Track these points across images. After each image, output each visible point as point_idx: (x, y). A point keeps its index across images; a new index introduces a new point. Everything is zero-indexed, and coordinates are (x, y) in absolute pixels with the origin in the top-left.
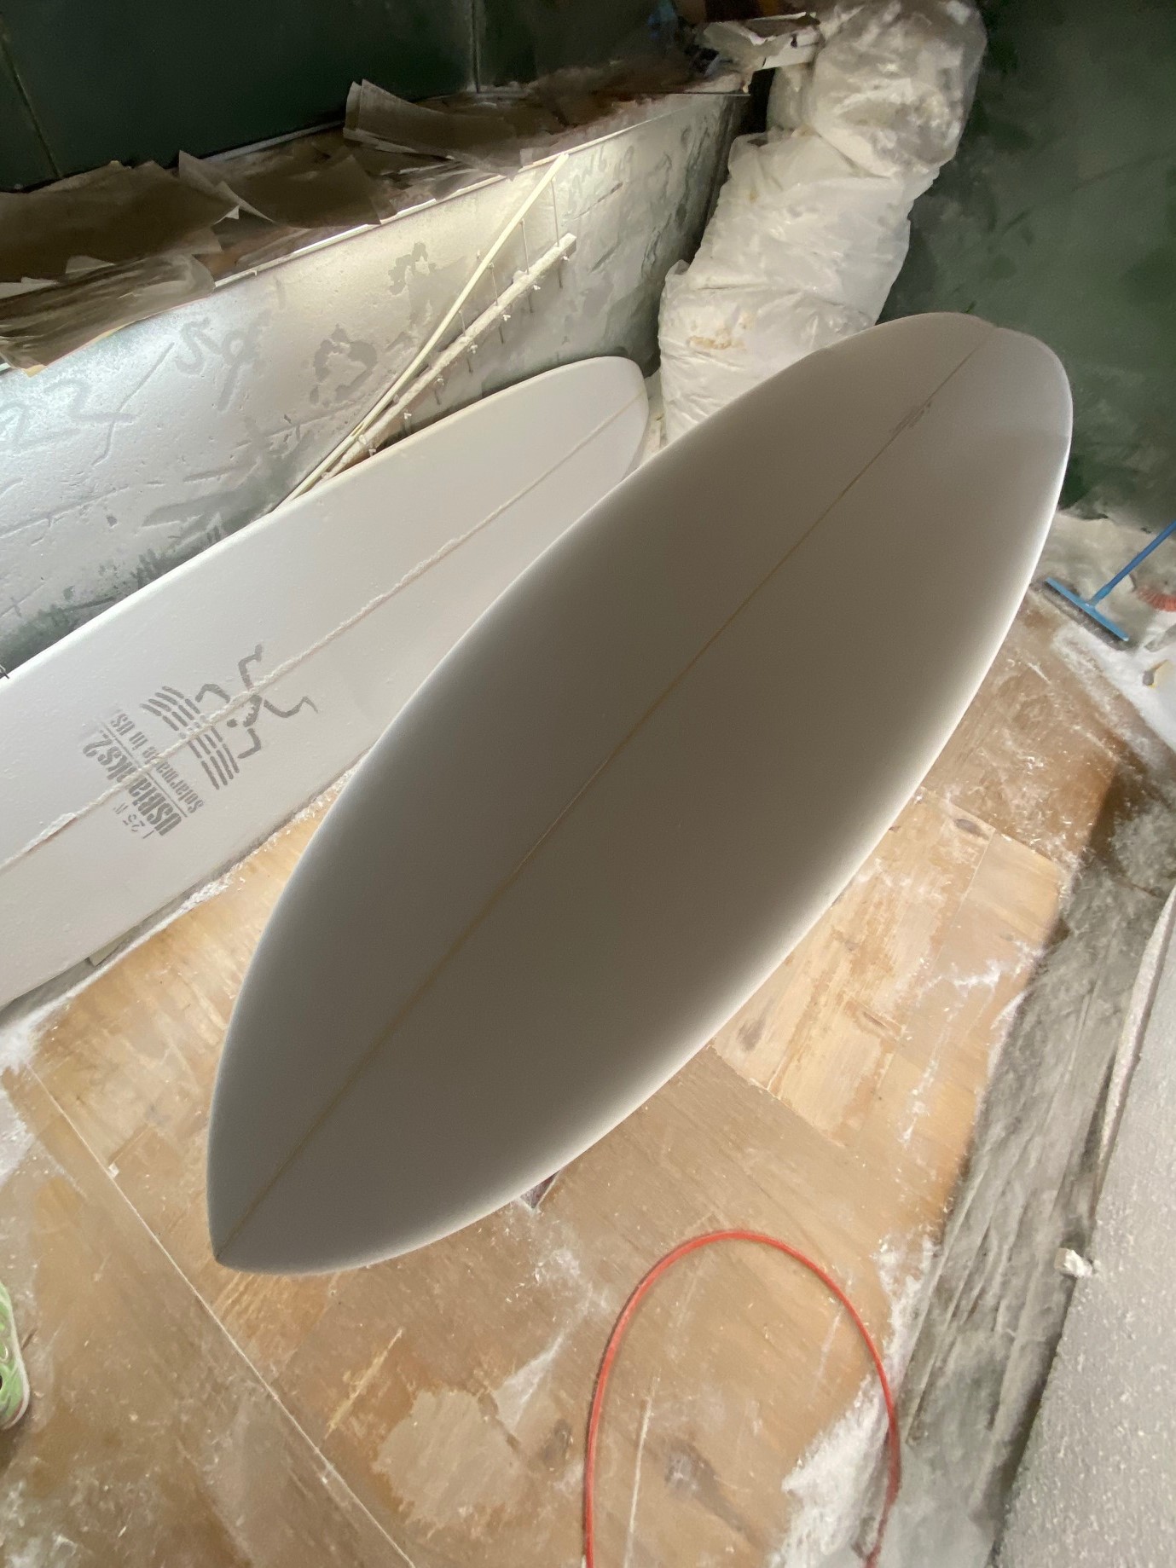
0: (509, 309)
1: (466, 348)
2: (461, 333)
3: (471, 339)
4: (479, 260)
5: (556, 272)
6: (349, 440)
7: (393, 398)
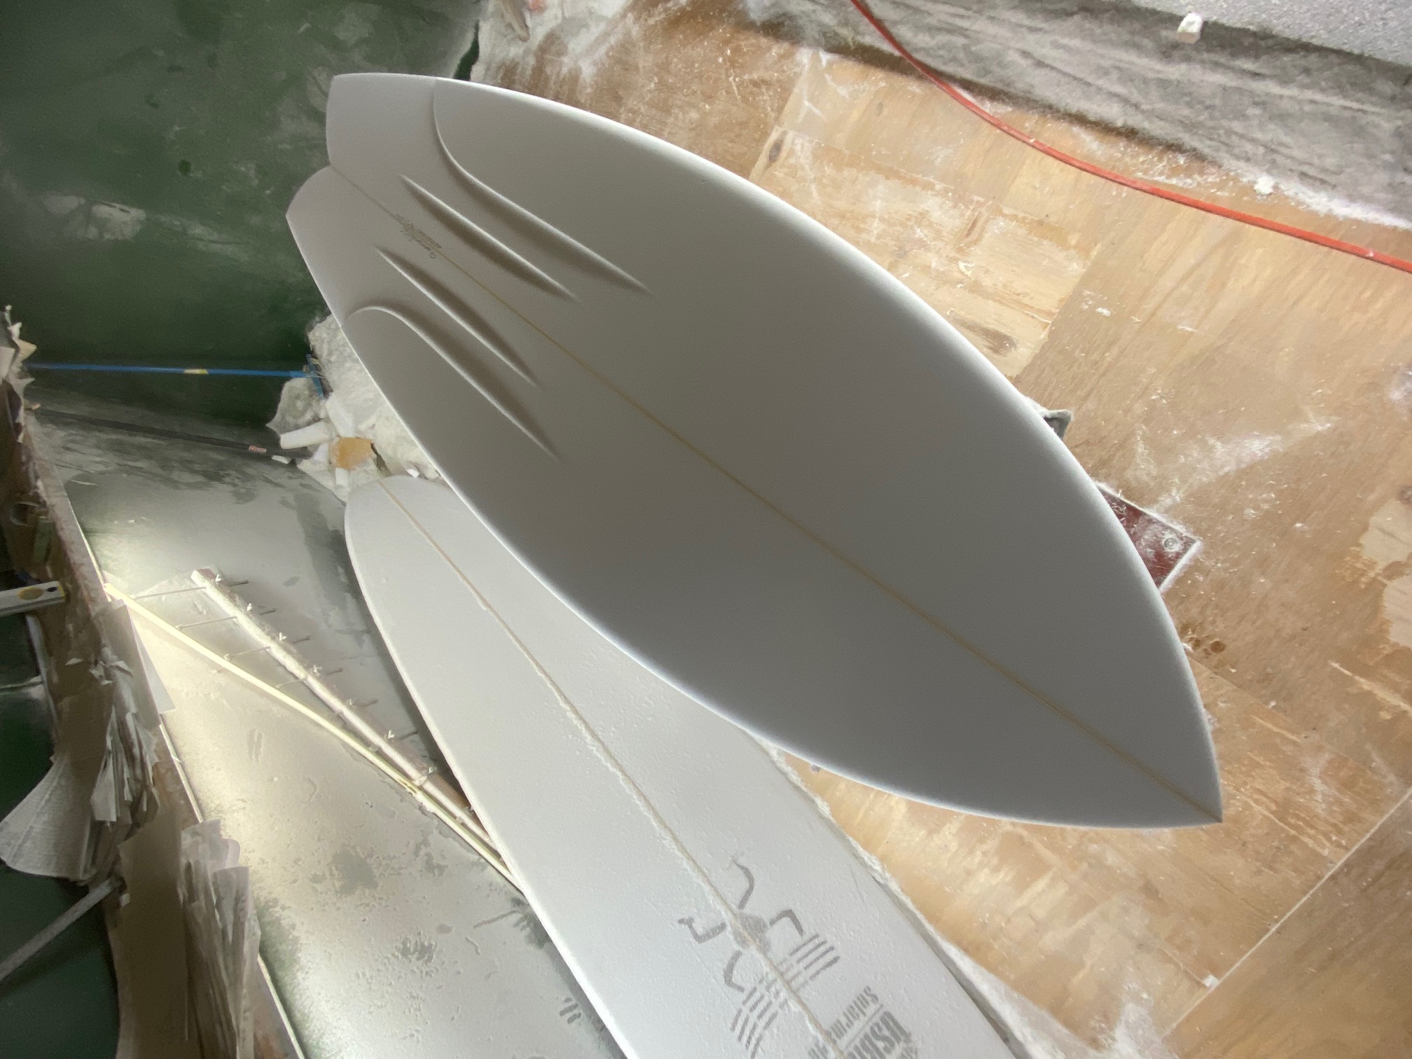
0: (274, 637)
1: (316, 677)
3: (307, 672)
4: (221, 670)
5: (235, 587)
6: (420, 797)
7: (370, 748)
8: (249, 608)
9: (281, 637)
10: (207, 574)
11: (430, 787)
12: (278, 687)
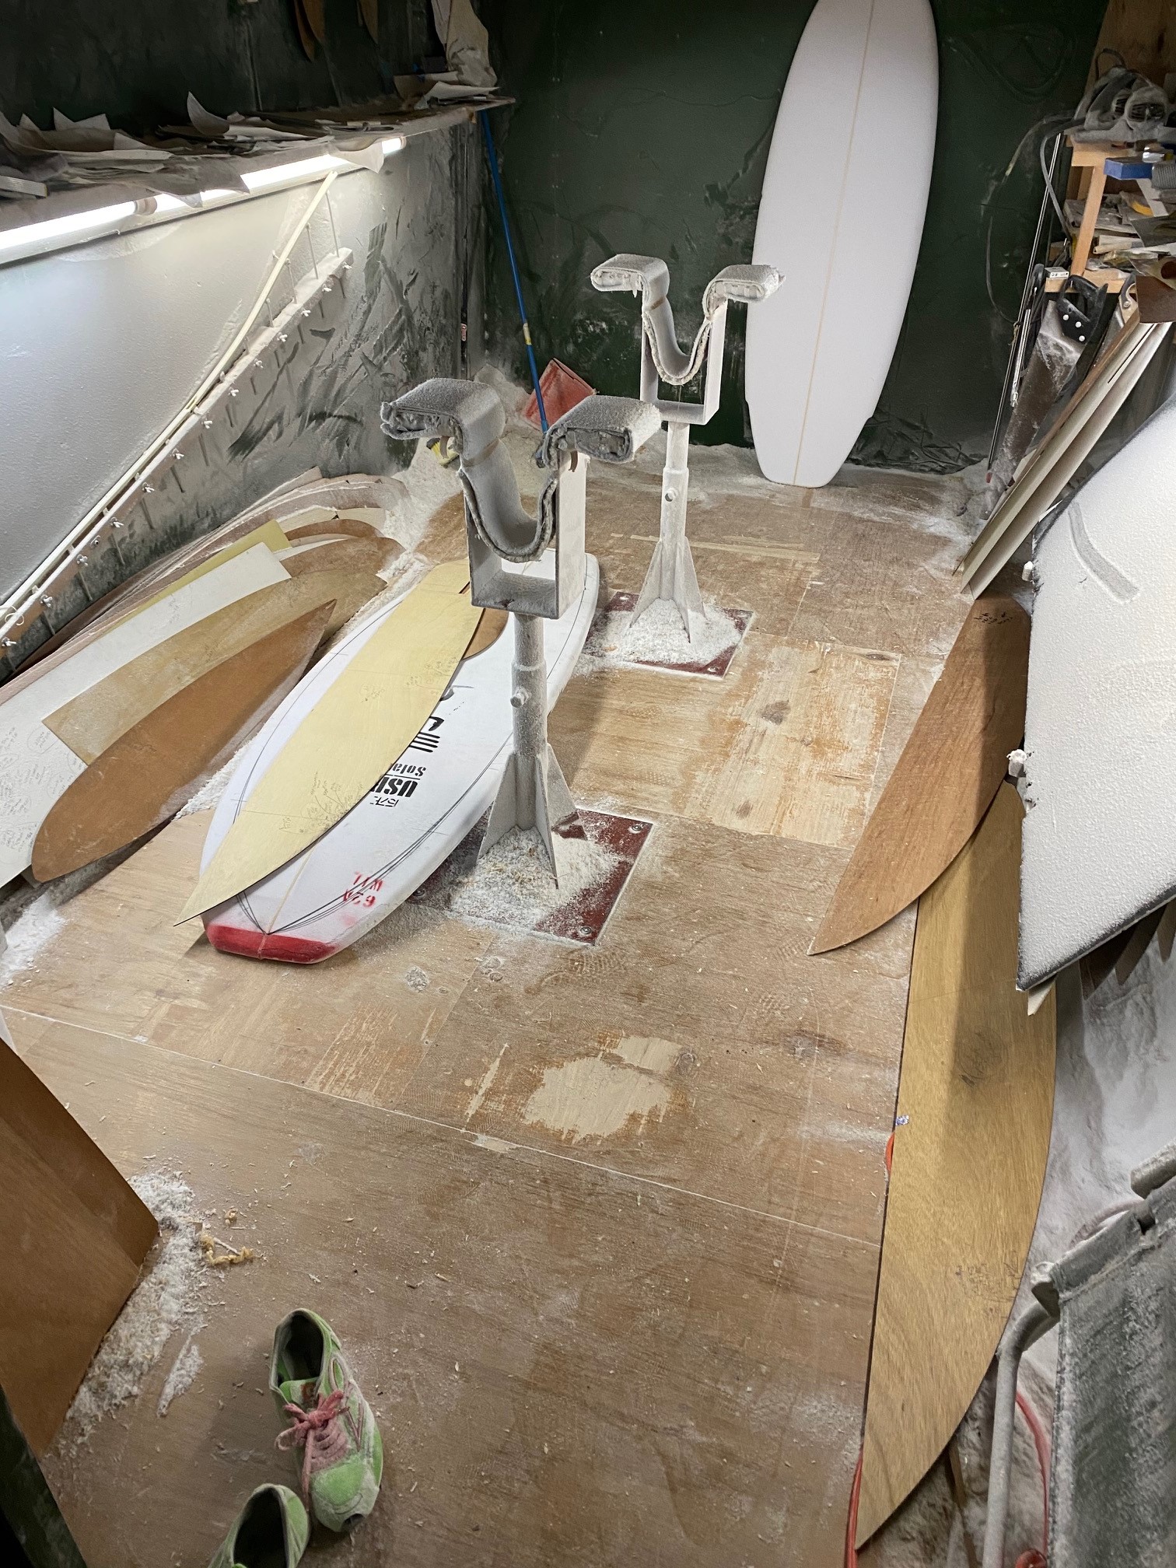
0: (306, 306)
1: (275, 337)
2: (268, 325)
3: (279, 329)
4: (275, 261)
5: (339, 280)
6: (186, 411)
7: (223, 373)
8: (328, 290)
9: (306, 313)
10: (350, 260)
11: (193, 419)
12: (268, 300)
